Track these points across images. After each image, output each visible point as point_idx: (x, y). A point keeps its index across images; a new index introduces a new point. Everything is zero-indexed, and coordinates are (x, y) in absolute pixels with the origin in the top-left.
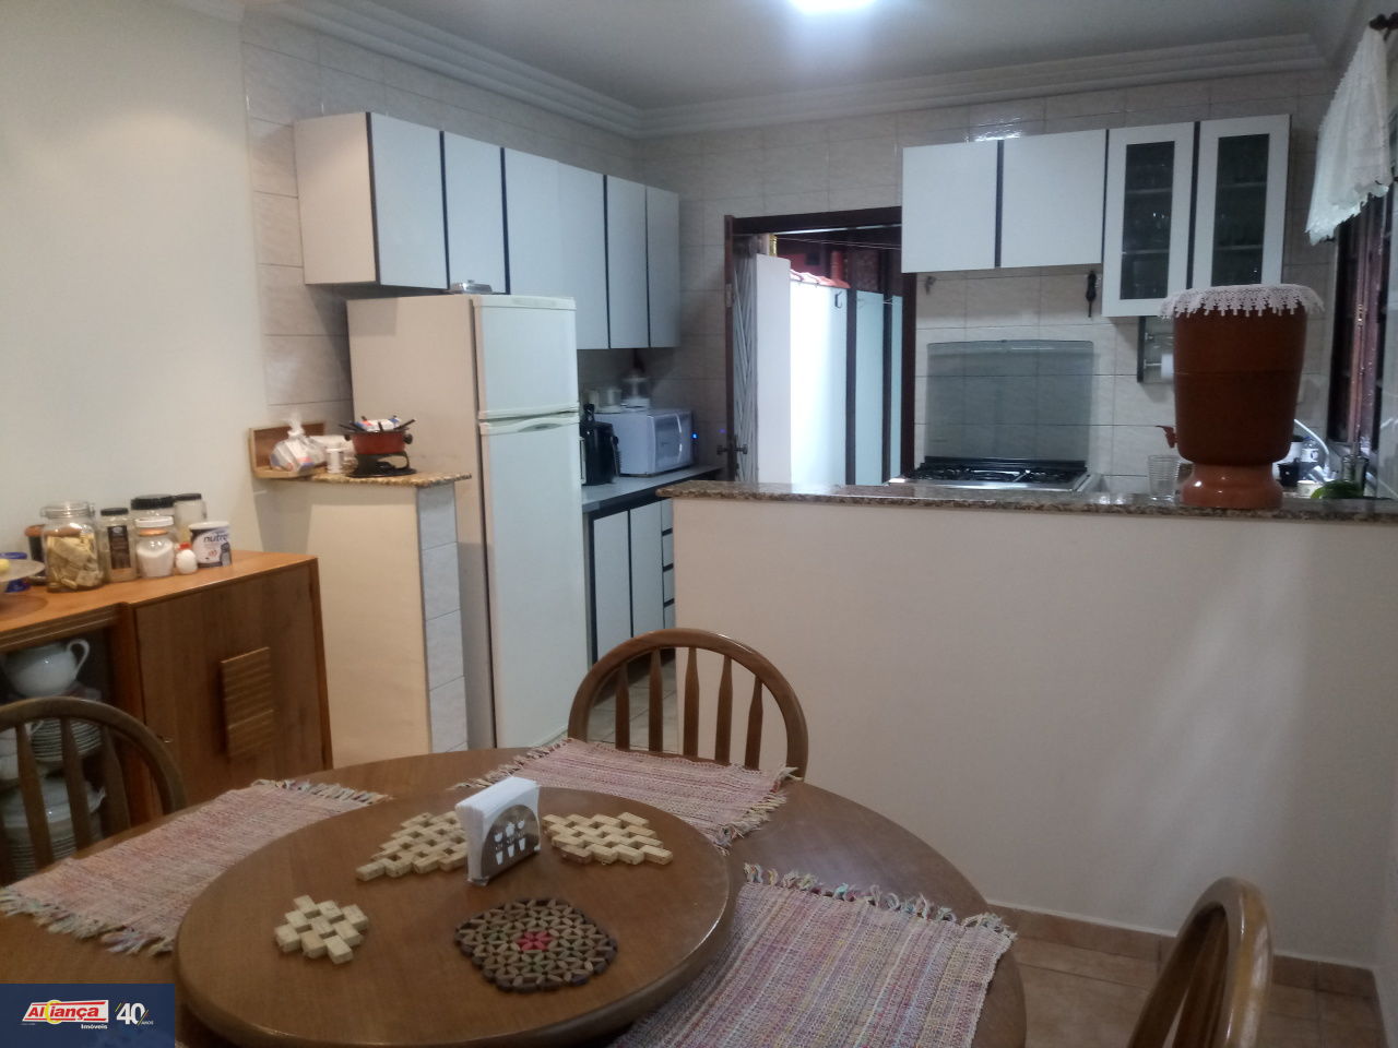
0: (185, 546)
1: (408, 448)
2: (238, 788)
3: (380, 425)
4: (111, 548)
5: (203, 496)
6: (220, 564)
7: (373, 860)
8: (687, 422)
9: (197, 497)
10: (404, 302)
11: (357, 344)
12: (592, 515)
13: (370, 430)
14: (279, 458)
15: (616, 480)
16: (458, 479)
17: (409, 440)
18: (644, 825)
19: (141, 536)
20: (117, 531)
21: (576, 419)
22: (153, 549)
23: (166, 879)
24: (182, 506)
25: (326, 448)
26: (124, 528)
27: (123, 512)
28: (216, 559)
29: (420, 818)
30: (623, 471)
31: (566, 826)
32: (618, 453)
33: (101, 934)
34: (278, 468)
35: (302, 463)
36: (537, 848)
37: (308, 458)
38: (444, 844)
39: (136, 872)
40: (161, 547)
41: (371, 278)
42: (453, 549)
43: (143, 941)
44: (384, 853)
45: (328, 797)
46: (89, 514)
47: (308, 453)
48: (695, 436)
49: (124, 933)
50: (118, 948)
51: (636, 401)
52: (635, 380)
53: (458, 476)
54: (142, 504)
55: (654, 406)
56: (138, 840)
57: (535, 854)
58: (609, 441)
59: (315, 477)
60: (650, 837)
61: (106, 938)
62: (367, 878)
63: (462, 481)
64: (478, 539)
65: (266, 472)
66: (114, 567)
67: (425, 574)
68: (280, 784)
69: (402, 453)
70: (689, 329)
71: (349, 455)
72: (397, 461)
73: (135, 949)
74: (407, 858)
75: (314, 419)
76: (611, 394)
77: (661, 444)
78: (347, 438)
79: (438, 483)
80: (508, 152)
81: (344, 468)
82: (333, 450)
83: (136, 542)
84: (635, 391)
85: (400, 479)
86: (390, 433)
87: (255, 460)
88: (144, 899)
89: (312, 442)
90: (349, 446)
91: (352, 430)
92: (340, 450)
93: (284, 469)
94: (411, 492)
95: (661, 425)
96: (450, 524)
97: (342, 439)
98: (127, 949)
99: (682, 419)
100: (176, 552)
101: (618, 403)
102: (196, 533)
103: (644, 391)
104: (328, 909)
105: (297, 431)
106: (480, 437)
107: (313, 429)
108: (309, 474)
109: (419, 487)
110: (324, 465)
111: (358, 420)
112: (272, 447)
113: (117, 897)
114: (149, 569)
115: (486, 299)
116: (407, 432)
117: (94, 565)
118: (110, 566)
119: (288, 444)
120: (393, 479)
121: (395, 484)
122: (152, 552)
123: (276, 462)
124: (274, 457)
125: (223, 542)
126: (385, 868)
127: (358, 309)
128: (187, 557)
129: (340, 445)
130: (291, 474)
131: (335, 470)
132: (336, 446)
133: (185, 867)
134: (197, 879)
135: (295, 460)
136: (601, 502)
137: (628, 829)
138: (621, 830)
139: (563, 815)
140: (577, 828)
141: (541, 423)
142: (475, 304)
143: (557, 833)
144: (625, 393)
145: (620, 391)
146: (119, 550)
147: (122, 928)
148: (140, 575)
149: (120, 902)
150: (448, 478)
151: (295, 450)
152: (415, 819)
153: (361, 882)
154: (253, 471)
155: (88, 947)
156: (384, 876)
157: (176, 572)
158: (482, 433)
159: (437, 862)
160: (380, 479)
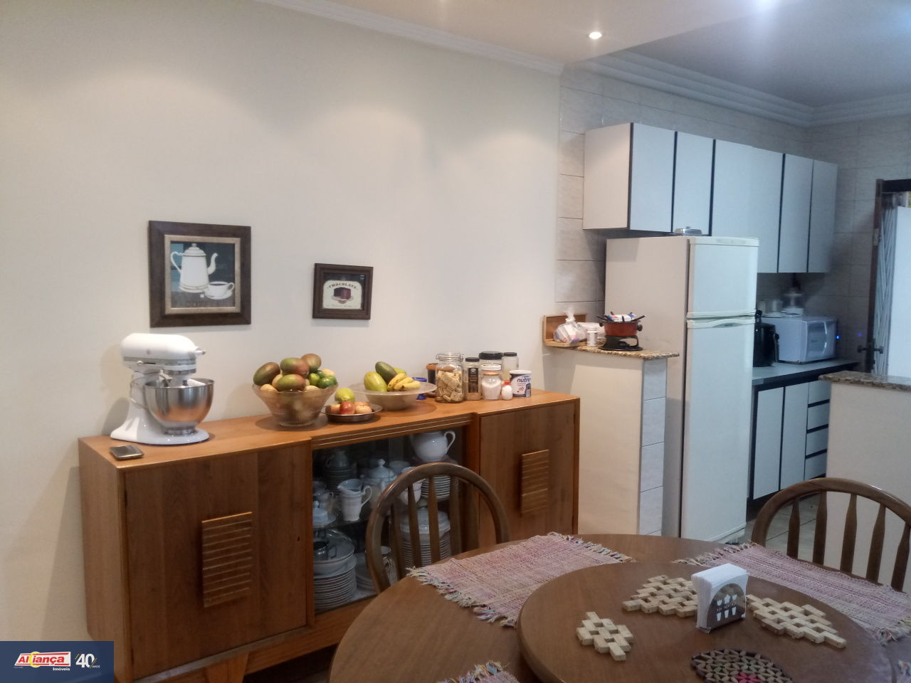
0: (507, 383)
1: (638, 334)
2: (541, 535)
3: (623, 318)
4: (469, 380)
5: (518, 354)
6: (525, 396)
7: (632, 599)
8: (833, 327)
9: (514, 355)
10: (643, 241)
11: (610, 266)
12: (758, 388)
13: (616, 321)
14: (559, 334)
15: (774, 364)
16: (671, 356)
17: (640, 328)
18: (822, 617)
19: (485, 375)
20: (473, 370)
21: (753, 320)
22: (490, 383)
23: (506, 582)
24: (505, 359)
25: (587, 330)
26: (477, 369)
27: (476, 360)
28: (522, 392)
29: (660, 578)
30: (781, 358)
31: (764, 605)
32: (778, 346)
33: (473, 607)
34: (558, 340)
35: (573, 339)
36: (743, 616)
37: (577, 335)
38: (678, 599)
39: (489, 574)
40: (494, 383)
41: (624, 225)
42: (663, 401)
43: (496, 617)
44: (640, 596)
45: (594, 551)
46: (460, 360)
47: (577, 332)
48: (838, 337)
49: (485, 609)
50: (483, 617)
51: (793, 309)
52: (794, 295)
53: (671, 354)
54: (485, 356)
55: (807, 313)
56: (488, 555)
57: (741, 619)
58: (772, 337)
59: (579, 348)
60: (828, 626)
61: (476, 609)
62: (629, 610)
63: (673, 358)
64: (680, 397)
65: (552, 343)
66: (469, 392)
67: (644, 416)
68: (565, 537)
69: (634, 337)
70: (839, 260)
71: (601, 335)
72: (631, 342)
73: (492, 620)
74: (654, 603)
75: (581, 311)
76: (775, 304)
77: (811, 341)
78: (601, 325)
79: (657, 358)
80: (718, 142)
81: (598, 343)
82: (592, 332)
83: (482, 378)
84: (792, 302)
85: (633, 353)
86: (629, 324)
87: (545, 334)
88: (494, 591)
89: (579, 326)
90: (602, 330)
91: (603, 319)
92: (595, 332)
93: (562, 341)
94: (640, 362)
95: (812, 328)
96: (663, 385)
97: (597, 325)
98: (487, 619)
99: (829, 324)
100: (503, 386)
101: (779, 310)
102: (513, 376)
103: (799, 303)
104: (608, 624)
105: (571, 319)
106: (686, 329)
107: (580, 318)
108: (576, 345)
109: (645, 359)
110: (585, 340)
111: (607, 313)
112: (556, 327)
113: (480, 586)
114: (487, 394)
115: (699, 239)
116: (639, 324)
117: (460, 389)
118: (468, 391)
119: (565, 326)
120: (628, 353)
121: (630, 356)
122: (490, 385)
123: (558, 338)
124: (556, 333)
125: (527, 383)
126: (641, 606)
127: (613, 245)
128: (508, 390)
129: (596, 329)
130: (566, 345)
131: (592, 344)
132: (594, 330)
133: (515, 577)
134: (523, 586)
135: (569, 336)
136: (765, 379)
137: (810, 617)
138: (805, 617)
139: (761, 596)
140: (771, 608)
141: (728, 322)
142: (691, 242)
143: (757, 609)
144: (786, 303)
145: (782, 302)
146: (473, 382)
147: (484, 606)
148: (482, 398)
149: (481, 589)
150: (665, 355)
151: (569, 331)
152: (656, 578)
153: (625, 611)
154: (543, 341)
155: (466, 612)
156: (639, 611)
157: (501, 398)
158: (688, 327)
159: (674, 609)
160: (620, 352)
